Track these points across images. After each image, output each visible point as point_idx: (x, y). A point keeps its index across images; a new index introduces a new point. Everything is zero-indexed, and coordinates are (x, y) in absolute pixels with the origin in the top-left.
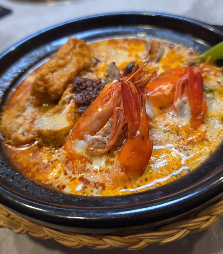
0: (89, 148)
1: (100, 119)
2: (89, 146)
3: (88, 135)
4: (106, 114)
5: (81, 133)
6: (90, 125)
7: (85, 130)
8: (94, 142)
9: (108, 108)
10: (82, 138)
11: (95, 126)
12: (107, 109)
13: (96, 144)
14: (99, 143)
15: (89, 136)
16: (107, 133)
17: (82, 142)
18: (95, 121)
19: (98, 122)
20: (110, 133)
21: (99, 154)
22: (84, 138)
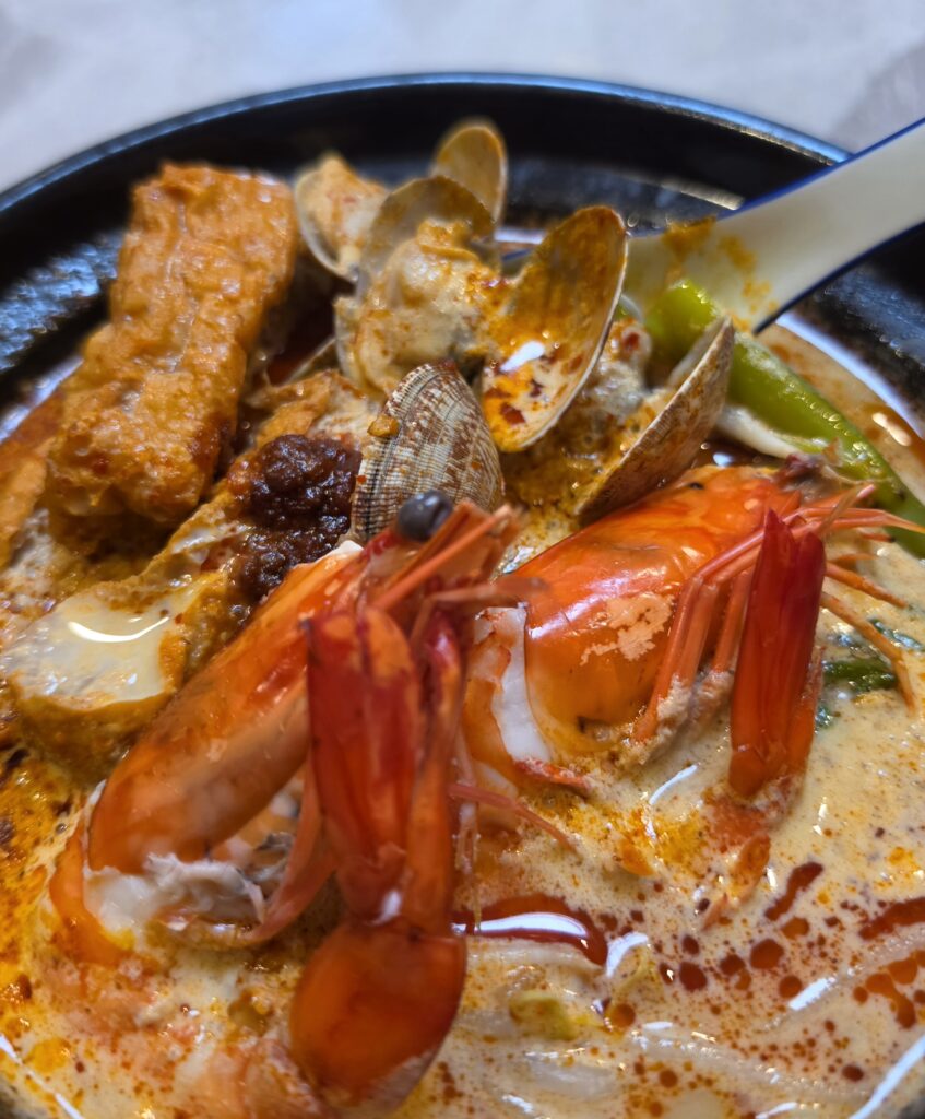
0: (162, 923)
1: (234, 781)
2: (168, 912)
3: (164, 855)
4: (268, 757)
5: (134, 840)
6: (184, 805)
7: (154, 827)
8: (196, 891)
9: (282, 728)
10: (134, 866)
11: (204, 814)
12: (280, 733)
13: (205, 904)
14: (221, 898)
15: (172, 859)
16: (267, 850)
17: (134, 886)
18: (210, 785)
19: (225, 796)
20: (282, 853)
21: (217, 948)
22: (146, 866)
